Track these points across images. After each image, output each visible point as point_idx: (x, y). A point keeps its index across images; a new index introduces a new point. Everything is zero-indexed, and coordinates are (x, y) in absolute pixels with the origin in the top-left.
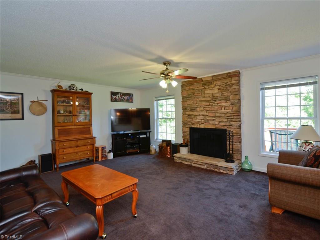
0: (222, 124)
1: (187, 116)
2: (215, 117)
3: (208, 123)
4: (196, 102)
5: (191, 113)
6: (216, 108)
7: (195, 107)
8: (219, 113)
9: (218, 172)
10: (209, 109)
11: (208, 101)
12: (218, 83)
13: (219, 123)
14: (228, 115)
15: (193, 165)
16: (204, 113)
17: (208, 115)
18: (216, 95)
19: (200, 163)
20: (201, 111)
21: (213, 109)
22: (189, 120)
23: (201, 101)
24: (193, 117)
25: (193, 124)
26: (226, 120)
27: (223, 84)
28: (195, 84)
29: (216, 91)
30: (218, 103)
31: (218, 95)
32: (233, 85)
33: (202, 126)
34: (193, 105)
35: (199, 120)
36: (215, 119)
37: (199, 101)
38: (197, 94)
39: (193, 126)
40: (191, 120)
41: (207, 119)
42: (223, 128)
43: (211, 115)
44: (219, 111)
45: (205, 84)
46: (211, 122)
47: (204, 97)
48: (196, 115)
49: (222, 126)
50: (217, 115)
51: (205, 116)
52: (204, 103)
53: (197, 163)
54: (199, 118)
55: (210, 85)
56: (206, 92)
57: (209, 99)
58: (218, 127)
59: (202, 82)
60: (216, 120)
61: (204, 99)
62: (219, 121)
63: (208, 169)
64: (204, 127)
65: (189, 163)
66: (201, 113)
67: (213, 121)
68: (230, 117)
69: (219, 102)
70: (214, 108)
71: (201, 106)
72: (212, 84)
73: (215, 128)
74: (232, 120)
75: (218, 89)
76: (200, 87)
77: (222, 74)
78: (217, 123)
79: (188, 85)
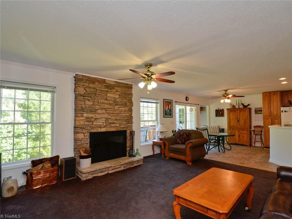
0: (123, 126)
1: (84, 118)
2: (116, 120)
3: (110, 126)
4: (97, 103)
5: (90, 115)
6: (117, 112)
7: (97, 109)
8: (120, 116)
9: (133, 167)
10: (111, 112)
11: (110, 104)
12: (119, 89)
13: (120, 125)
14: (127, 118)
15: (110, 172)
16: (106, 116)
17: (110, 119)
18: (117, 100)
19: (118, 167)
20: (103, 113)
21: (114, 112)
22: (86, 123)
23: (103, 103)
24: (93, 120)
25: (92, 128)
26: (124, 123)
27: (123, 91)
28: (96, 83)
29: (117, 97)
30: (119, 108)
31: (119, 100)
32: (129, 94)
33: (103, 130)
34: (93, 106)
35: (101, 124)
36: (116, 121)
37: (101, 102)
38: (100, 95)
39: (93, 131)
40: (91, 123)
41: (109, 122)
42: (122, 129)
43: (114, 118)
44: (119, 115)
45: (107, 87)
46: (113, 125)
47: (106, 100)
48: (97, 118)
49: (122, 128)
50: (118, 118)
51: (107, 119)
52: (106, 106)
53: (116, 168)
54: (101, 121)
55: (113, 89)
56: (108, 95)
57: (111, 102)
58: (119, 129)
59: (105, 83)
60: (117, 123)
61: (106, 102)
62: (120, 124)
63: (125, 168)
64: (105, 131)
65: (106, 172)
66: (103, 116)
67: (114, 123)
68: (128, 120)
69: (120, 106)
70: (116, 112)
71: (103, 109)
72: (114, 89)
73: (116, 130)
74: (129, 122)
75: (119, 95)
76: (102, 88)
77: (123, 83)
78: (118, 125)
79: (88, 82)
